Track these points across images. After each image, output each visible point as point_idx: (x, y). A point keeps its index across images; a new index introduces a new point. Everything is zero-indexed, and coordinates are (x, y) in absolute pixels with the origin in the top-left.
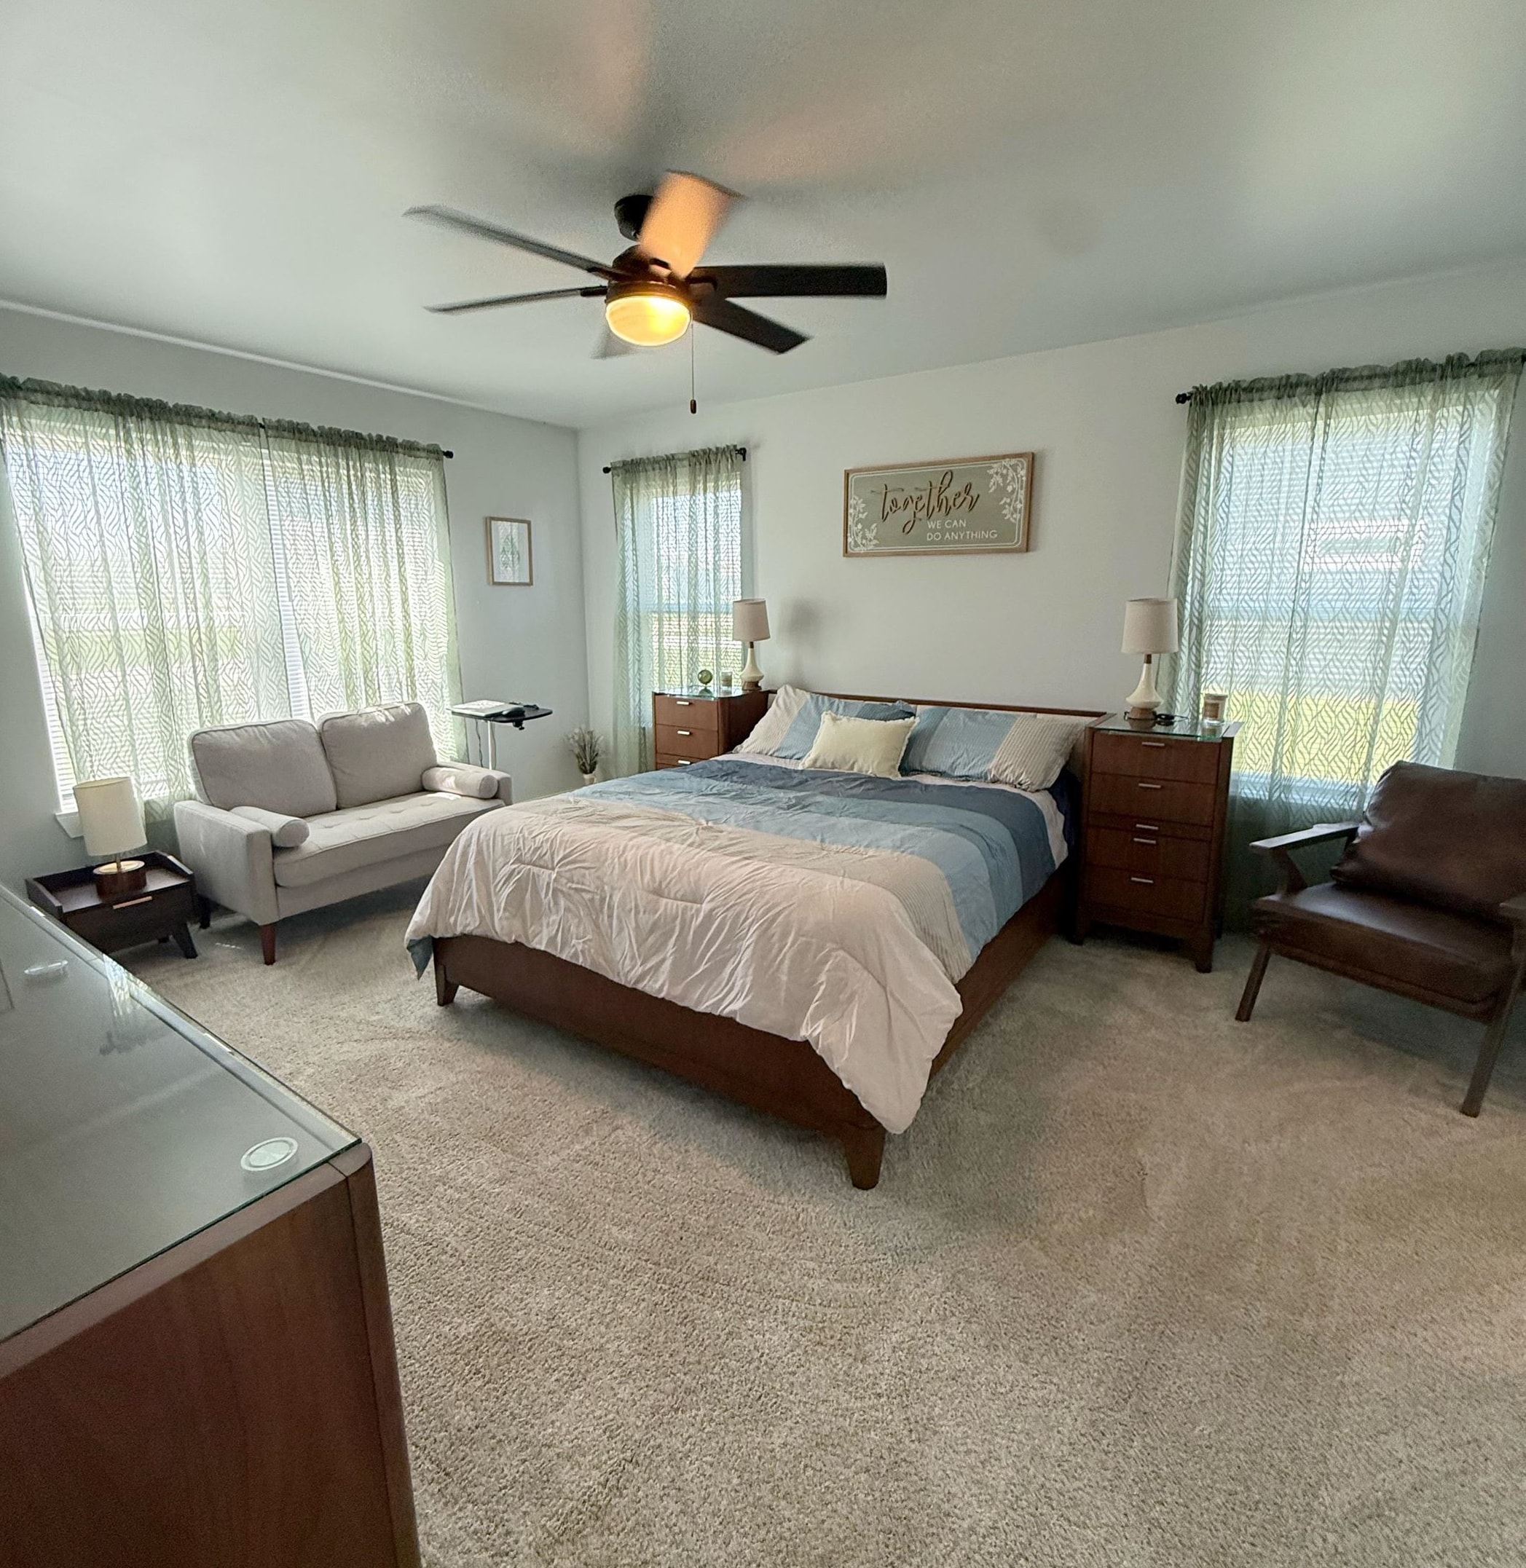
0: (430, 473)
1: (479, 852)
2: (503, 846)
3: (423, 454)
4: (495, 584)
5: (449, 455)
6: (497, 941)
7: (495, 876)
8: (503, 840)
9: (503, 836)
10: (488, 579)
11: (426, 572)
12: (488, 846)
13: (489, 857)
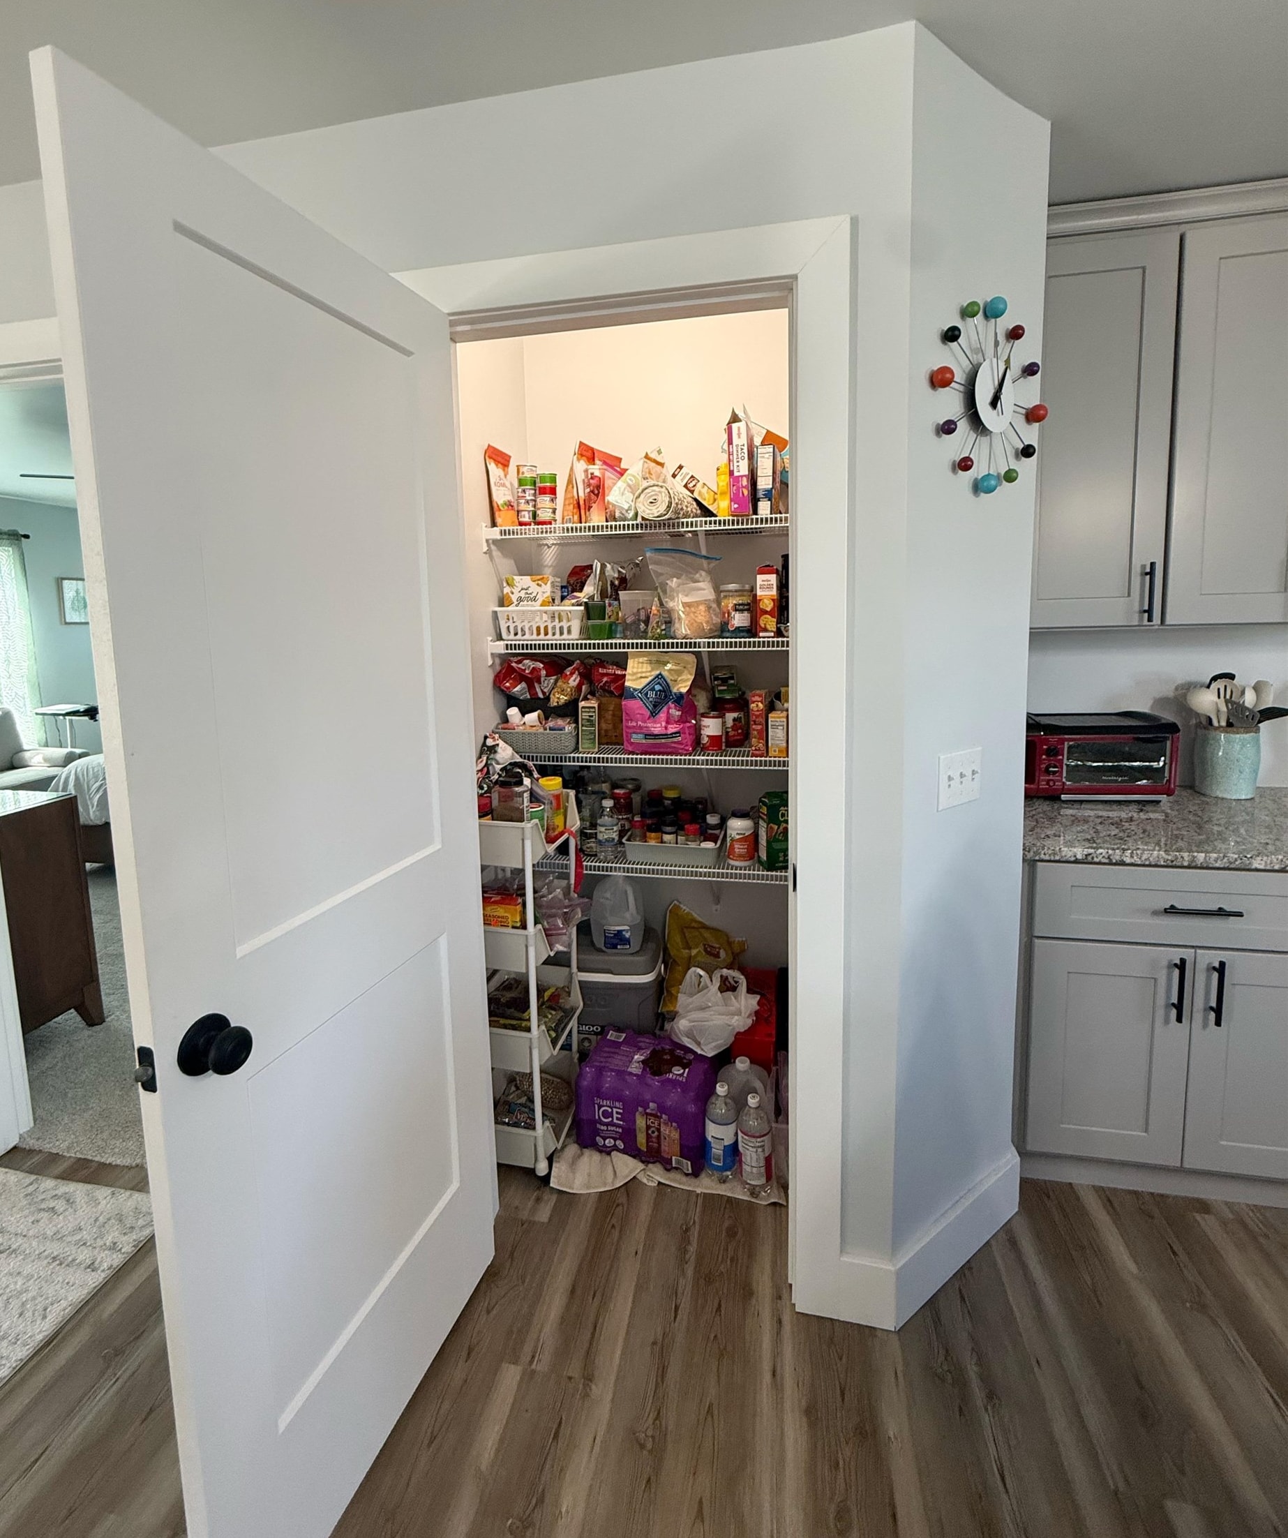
0: (10, 549)
1: (77, 778)
2: (94, 773)
3: (5, 537)
4: (67, 623)
5: (27, 537)
6: (92, 826)
7: (89, 789)
8: (93, 770)
9: (93, 768)
10: (61, 620)
11: (9, 617)
12: (83, 775)
13: (84, 780)
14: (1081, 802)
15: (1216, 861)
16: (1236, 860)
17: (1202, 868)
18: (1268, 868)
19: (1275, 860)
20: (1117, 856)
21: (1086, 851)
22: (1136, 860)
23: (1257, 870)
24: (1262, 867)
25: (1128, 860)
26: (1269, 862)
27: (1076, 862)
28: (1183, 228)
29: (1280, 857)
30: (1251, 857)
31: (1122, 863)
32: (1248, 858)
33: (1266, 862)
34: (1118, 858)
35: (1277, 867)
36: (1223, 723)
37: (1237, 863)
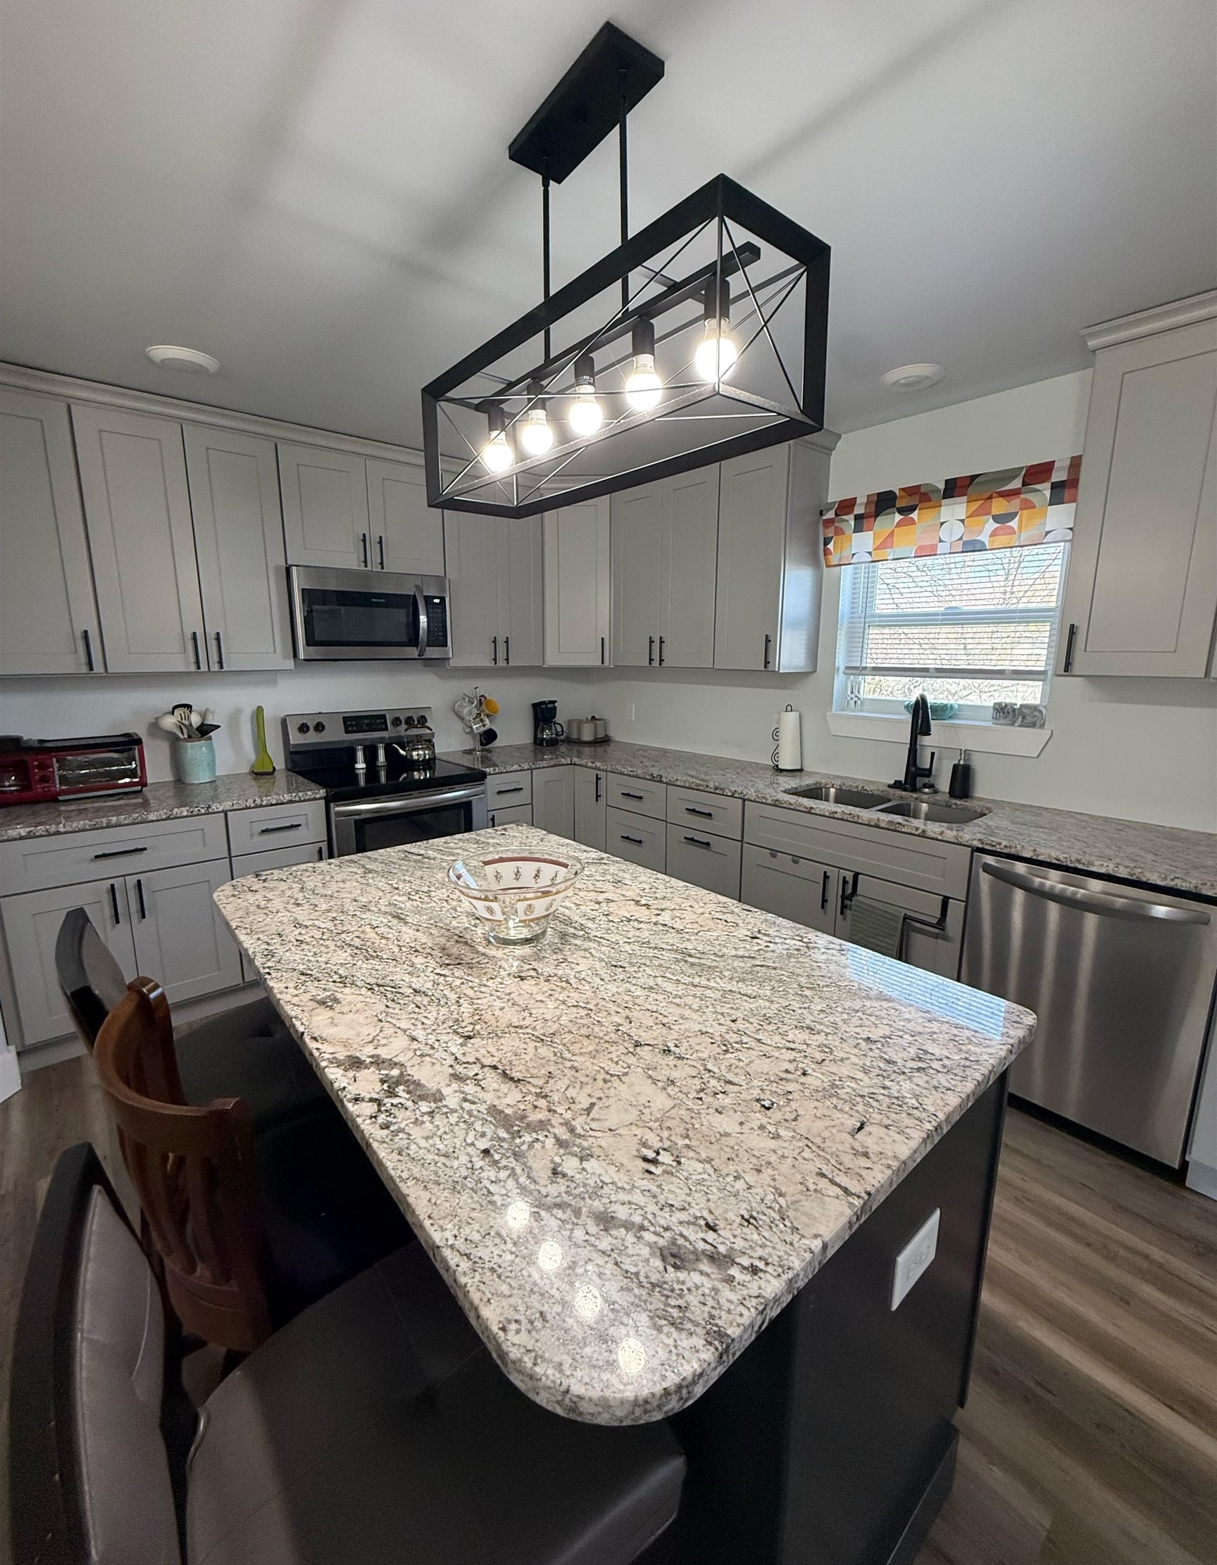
14: (69, 800)
15: (125, 819)
16: (138, 817)
17: (115, 827)
20: (53, 829)
21: (28, 830)
22: (68, 829)
23: (152, 821)
24: (155, 819)
25: (62, 830)
27: (22, 838)
28: (71, 401)
30: (148, 814)
31: (58, 833)
34: (54, 830)
35: (164, 817)
36: (186, 736)
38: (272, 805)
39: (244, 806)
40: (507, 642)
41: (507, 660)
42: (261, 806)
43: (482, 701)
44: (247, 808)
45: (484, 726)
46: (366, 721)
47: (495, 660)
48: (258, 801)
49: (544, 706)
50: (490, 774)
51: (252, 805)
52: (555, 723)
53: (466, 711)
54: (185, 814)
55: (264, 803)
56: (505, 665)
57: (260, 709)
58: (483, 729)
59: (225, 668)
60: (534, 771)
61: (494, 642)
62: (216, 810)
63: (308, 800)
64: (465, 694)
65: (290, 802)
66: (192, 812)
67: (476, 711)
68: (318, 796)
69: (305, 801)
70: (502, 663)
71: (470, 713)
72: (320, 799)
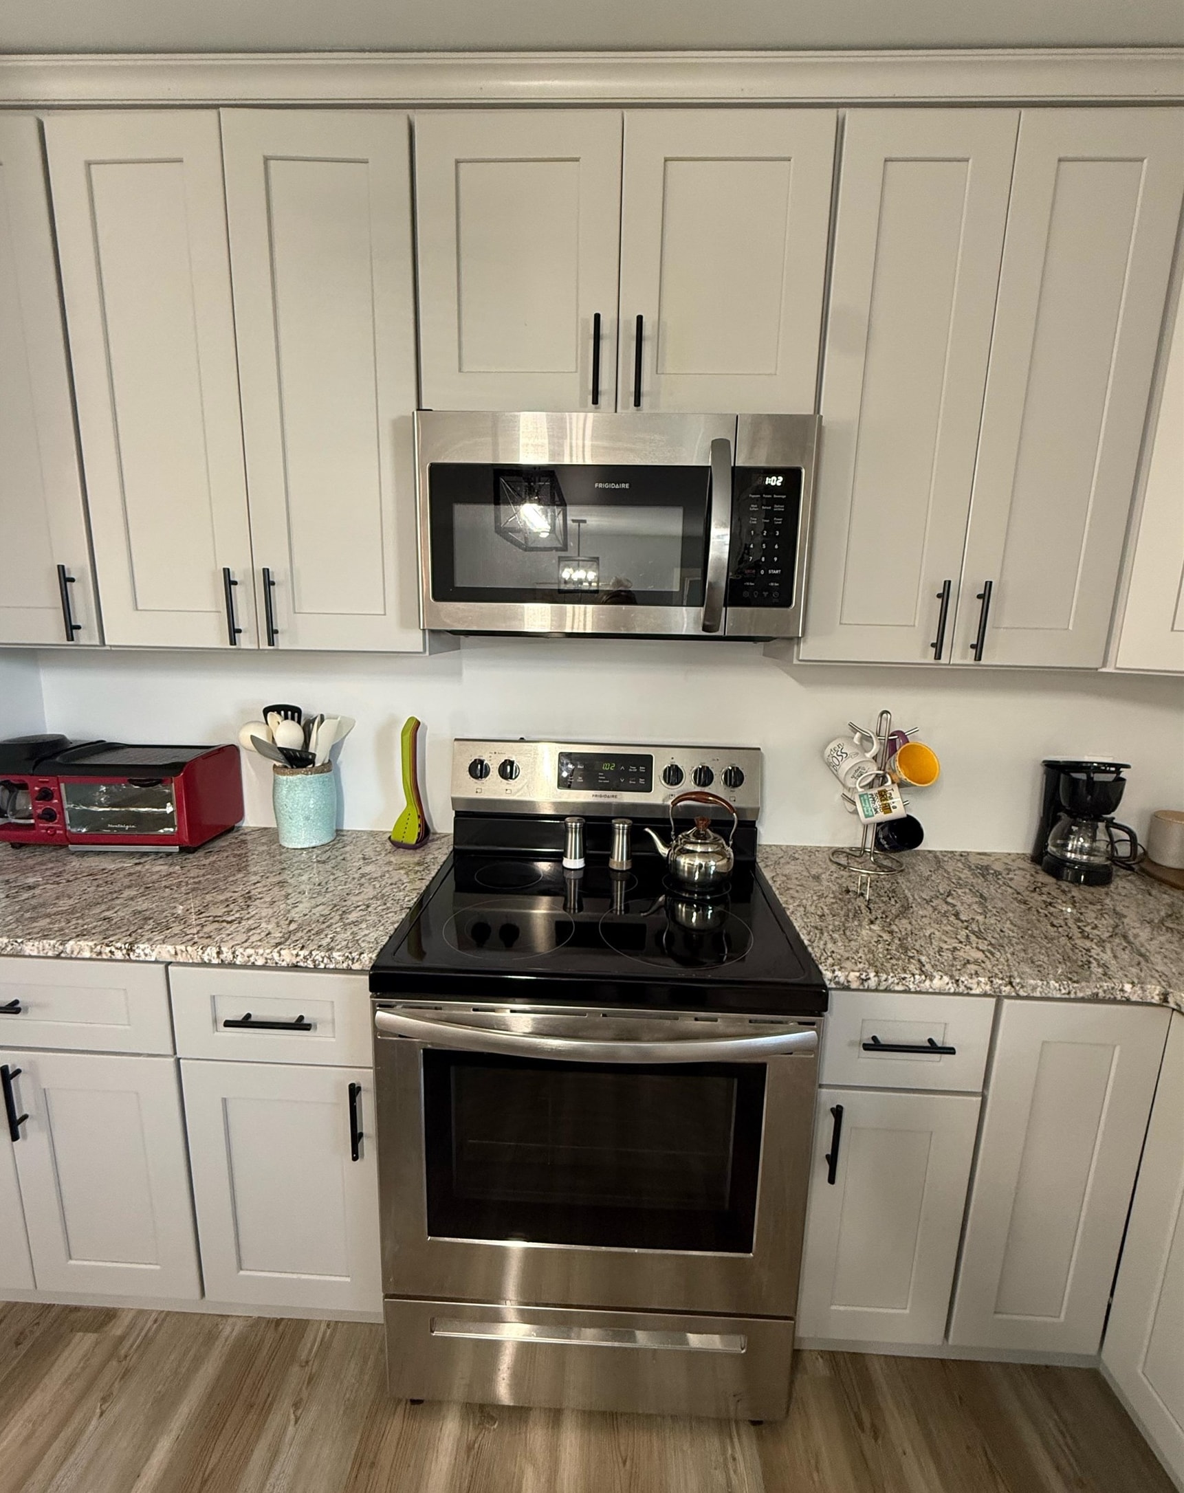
16: (7, 946)
18: (42, 954)
19: (47, 946)
23: (30, 956)
24: (35, 953)
26: (41, 948)
29: (52, 942)
30: (22, 942)
32: (19, 944)
33: (38, 948)
35: (50, 954)
37: (8, 949)
38: (254, 966)
39: (197, 960)
40: (985, 597)
41: (978, 648)
42: (232, 965)
43: (895, 743)
44: (204, 964)
45: (887, 809)
46: (606, 767)
47: (938, 646)
48: (227, 955)
49: (1083, 776)
50: (846, 988)
51: (215, 961)
52: (1111, 824)
53: (846, 765)
54: (87, 954)
55: (239, 961)
56: (970, 660)
57: (415, 726)
58: (882, 817)
59: (282, 642)
60: (1006, 1002)
61: (944, 596)
62: (143, 958)
63: (336, 971)
64: (852, 726)
65: (295, 967)
66: (100, 953)
67: (873, 770)
68: (356, 966)
69: (326, 970)
70: (958, 654)
71: (858, 772)
72: (361, 972)
